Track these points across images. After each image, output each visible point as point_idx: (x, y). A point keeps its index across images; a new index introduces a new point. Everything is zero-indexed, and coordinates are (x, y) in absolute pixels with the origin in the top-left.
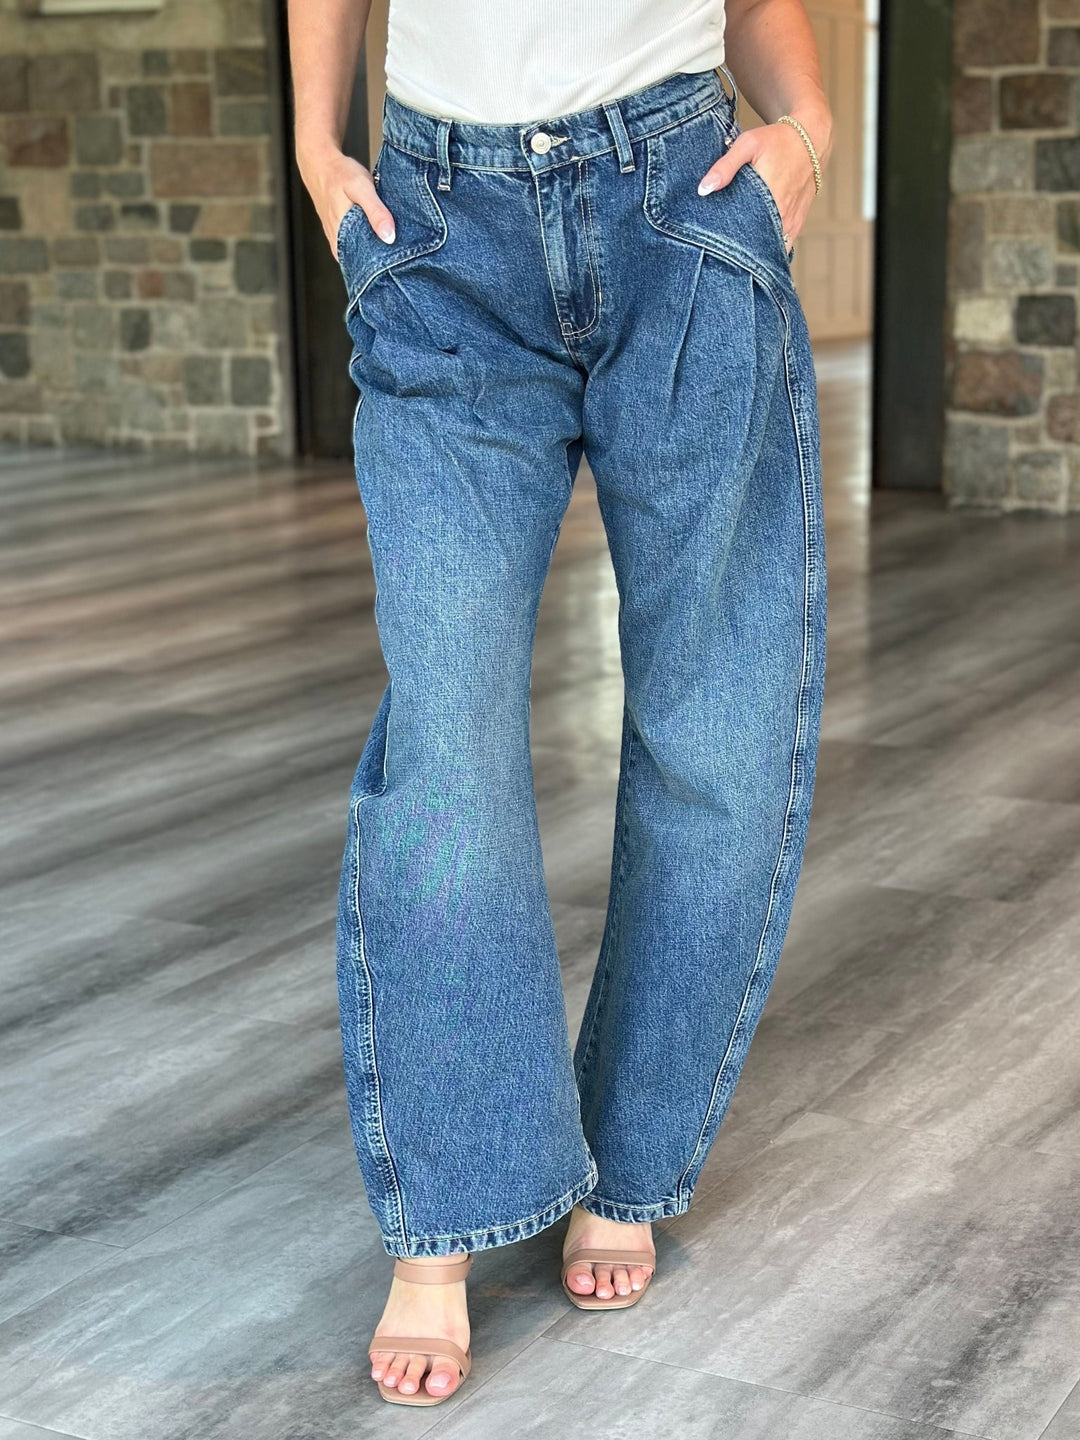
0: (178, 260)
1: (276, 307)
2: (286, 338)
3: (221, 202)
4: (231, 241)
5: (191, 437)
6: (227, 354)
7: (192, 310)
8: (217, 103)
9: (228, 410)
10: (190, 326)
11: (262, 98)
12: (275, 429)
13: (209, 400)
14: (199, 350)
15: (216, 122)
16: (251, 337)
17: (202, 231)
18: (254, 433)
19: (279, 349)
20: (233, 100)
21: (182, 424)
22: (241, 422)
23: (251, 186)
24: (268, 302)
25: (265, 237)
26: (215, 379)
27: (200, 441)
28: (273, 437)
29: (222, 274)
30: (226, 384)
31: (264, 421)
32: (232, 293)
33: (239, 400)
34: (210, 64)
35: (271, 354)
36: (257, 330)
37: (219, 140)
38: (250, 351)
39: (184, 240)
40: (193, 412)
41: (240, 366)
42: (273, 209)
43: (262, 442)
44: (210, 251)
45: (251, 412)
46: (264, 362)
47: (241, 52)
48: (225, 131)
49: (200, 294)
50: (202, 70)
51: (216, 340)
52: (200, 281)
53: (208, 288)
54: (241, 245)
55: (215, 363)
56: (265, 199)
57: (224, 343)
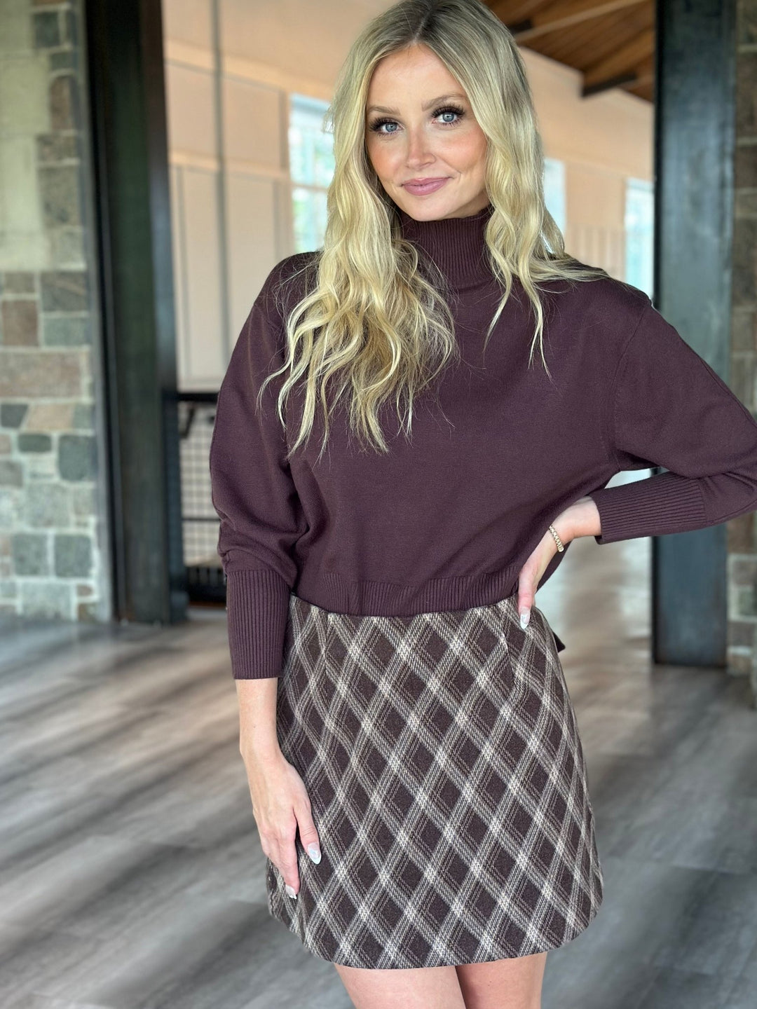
0: (9, 451)
1: (95, 493)
2: (104, 519)
3: (46, 401)
4: (55, 435)
5: (18, 604)
6: (51, 532)
7: (19, 494)
8: (42, 317)
9: (52, 580)
10: (19, 509)
11: (83, 314)
12: (95, 597)
13: (35, 572)
14: (28, 529)
15: (41, 334)
16: (73, 518)
17: (30, 425)
18: (75, 600)
19: (98, 528)
20: (57, 315)
21: (11, 592)
22: (64, 591)
23: (73, 388)
24: (90, 488)
25: (86, 432)
26: (40, 554)
27: (26, 607)
28: (94, 605)
29: (47, 463)
30: (50, 559)
31: (84, 591)
32: (56, 479)
33: (62, 571)
34: (37, 284)
35: (91, 532)
36: (78, 512)
37: (45, 349)
38: (72, 530)
39: (13, 434)
40: (20, 581)
41: (63, 543)
42: (93, 408)
43: (82, 608)
44: (36, 443)
45: (73, 583)
46: (85, 540)
47: (64, 275)
48: (50, 342)
49: (27, 480)
50: (30, 289)
51: (40, 519)
52: (27, 470)
53: (34, 475)
54: (64, 438)
55: (40, 540)
56: (86, 399)
57: (49, 523)
